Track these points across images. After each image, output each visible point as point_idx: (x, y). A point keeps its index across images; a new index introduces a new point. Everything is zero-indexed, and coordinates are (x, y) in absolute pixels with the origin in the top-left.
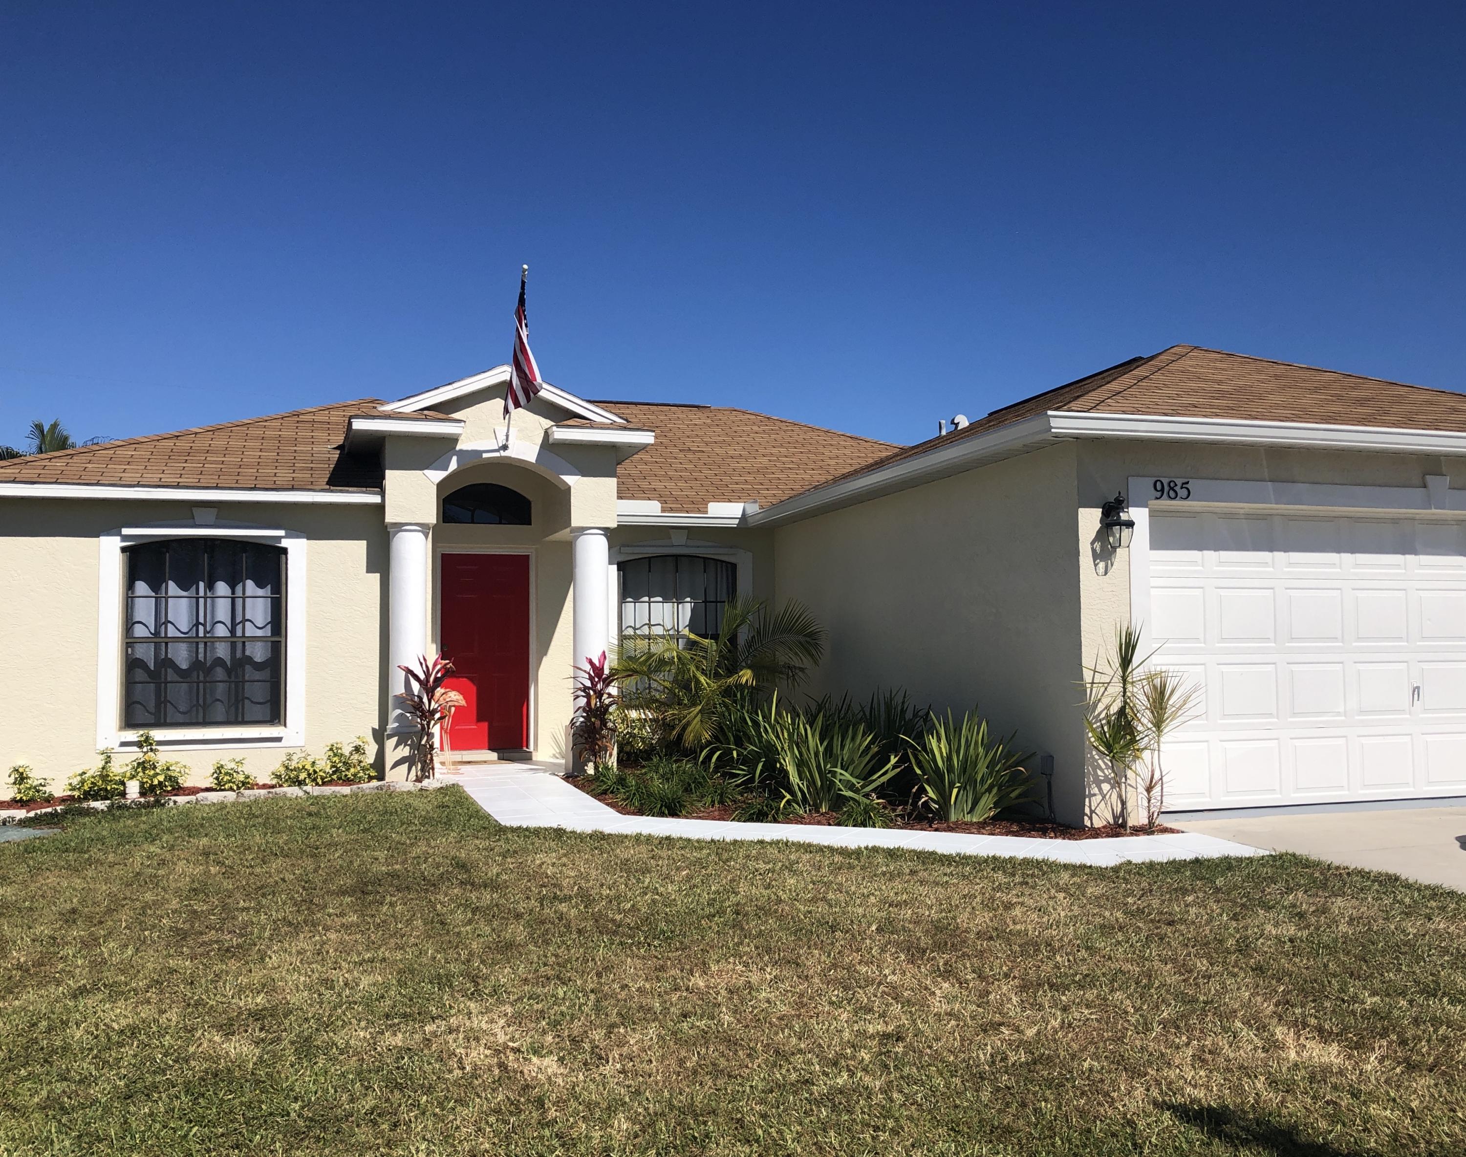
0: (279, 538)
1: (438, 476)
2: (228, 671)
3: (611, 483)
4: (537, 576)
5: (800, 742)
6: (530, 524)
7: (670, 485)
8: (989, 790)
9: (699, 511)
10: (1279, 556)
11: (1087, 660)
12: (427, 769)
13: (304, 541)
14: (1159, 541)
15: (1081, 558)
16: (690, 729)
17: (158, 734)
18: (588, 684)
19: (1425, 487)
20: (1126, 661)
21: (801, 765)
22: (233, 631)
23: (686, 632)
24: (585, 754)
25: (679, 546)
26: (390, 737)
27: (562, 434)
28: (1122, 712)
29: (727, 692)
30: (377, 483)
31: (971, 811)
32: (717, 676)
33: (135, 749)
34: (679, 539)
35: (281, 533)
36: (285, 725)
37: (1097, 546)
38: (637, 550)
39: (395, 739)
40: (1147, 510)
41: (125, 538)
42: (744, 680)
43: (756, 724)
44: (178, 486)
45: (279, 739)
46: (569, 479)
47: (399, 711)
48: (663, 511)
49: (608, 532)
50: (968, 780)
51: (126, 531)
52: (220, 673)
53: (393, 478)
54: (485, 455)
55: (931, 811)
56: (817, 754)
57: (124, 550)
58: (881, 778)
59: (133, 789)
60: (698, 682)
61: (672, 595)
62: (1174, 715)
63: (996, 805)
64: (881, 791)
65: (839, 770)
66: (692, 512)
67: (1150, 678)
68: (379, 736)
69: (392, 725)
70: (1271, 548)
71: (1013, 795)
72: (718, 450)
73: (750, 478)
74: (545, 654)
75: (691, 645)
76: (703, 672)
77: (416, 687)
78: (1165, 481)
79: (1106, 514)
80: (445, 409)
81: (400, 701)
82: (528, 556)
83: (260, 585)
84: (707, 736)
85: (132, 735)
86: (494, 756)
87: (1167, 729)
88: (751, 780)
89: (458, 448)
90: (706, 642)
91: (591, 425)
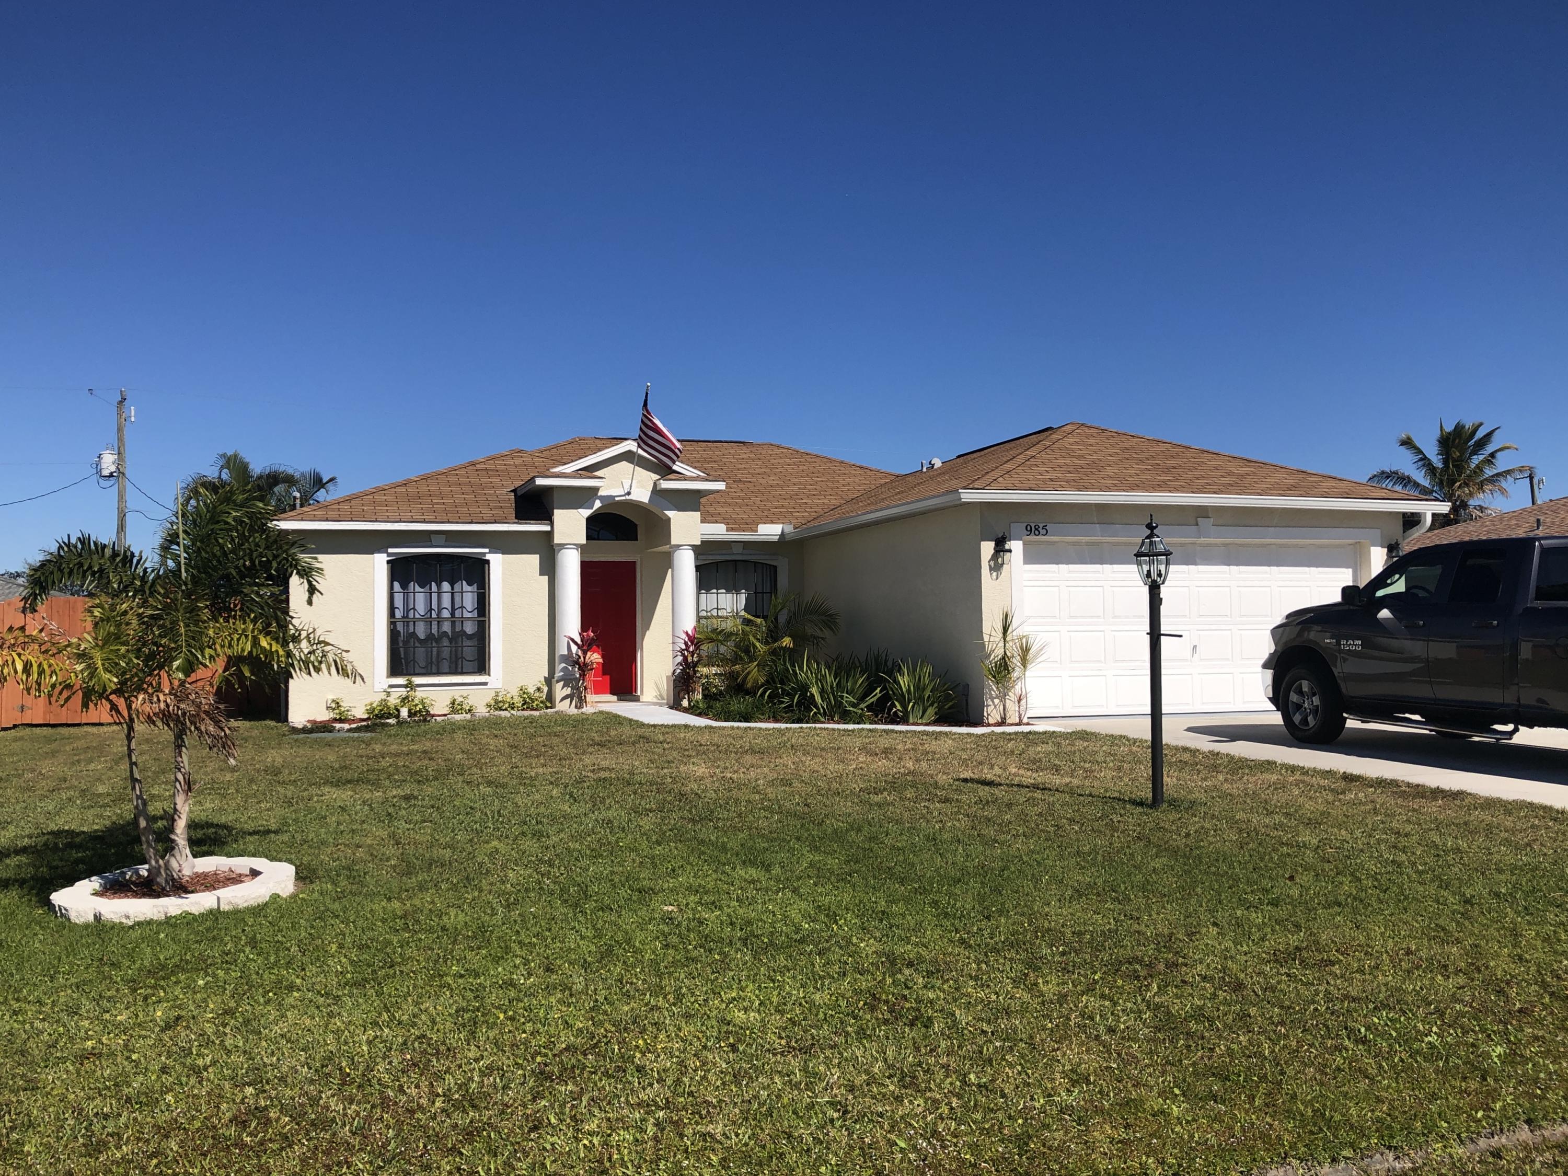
0: (484, 554)
1: (587, 513)
2: (451, 640)
3: (697, 515)
4: (641, 575)
5: (821, 680)
6: (637, 540)
7: (729, 510)
8: (932, 705)
9: (753, 531)
10: (1107, 567)
11: (986, 628)
12: (581, 702)
13: (500, 555)
14: (1030, 558)
15: (983, 571)
16: (750, 676)
17: (417, 680)
18: (684, 647)
19: (1197, 525)
20: (1005, 630)
21: (822, 692)
22: (453, 614)
23: (743, 613)
24: (681, 695)
25: (737, 554)
26: (558, 681)
27: (665, 485)
28: (1004, 658)
29: (774, 652)
30: (548, 517)
31: (921, 718)
32: (767, 643)
33: (404, 689)
34: (738, 549)
35: (487, 550)
36: (489, 675)
37: (992, 563)
38: (711, 557)
39: (562, 683)
40: (1021, 542)
41: (389, 555)
42: (784, 644)
43: (794, 671)
44: (424, 521)
45: (486, 684)
46: (670, 514)
47: (563, 665)
48: (727, 531)
49: (695, 548)
50: (920, 699)
51: (390, 550)
52: (446, 642)
53: (559, 515)
54: (617, 499)
55: (898, 717)
56: (832, 687)
57: (388, 562)
58: (871, 700)
59: (404, 712)
60: (755, 647)
61: (733, 588)
62: (1035, 657)
63: (936, 713)
64: (869, 708)
65: (845, 695)
66: (747, 531)
67: (1021, 638)
68: (549, 681)
69: (558, 674)
70: (1102, 563)
71: (946, 707)
72: (761, 481)
73: (786, 504)
74: (648, 629)
75: (747, 622)
76: (758, 640)
77: (574, 648)
78: (1033, 525)
79: (997, 545)
80: (590, 470)
81: (564, 658)
82: (635, 562)
83: (469, 584)
84: (762, 680)
85: (401, 681)
86: (615, 698)
87: (1029, 666)
88: (791, 705)
89: (599, 494)
90: (759, 621)
91: (685, 478)
